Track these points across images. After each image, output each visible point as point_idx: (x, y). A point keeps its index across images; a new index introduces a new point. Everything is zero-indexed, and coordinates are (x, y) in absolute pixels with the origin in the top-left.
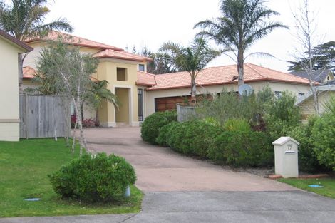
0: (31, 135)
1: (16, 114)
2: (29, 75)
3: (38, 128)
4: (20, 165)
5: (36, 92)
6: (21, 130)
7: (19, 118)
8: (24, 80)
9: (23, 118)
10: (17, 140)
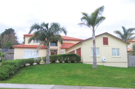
0: (131, 66)
1: (126, 61)
2: (129, 50)
3: (132, 64)
4: (130, 74)
5: (131, 55)
6: (128, 65)
7: (127, 61)
8: (128, 52)
9: (128, 61)
10: (127, 67)
